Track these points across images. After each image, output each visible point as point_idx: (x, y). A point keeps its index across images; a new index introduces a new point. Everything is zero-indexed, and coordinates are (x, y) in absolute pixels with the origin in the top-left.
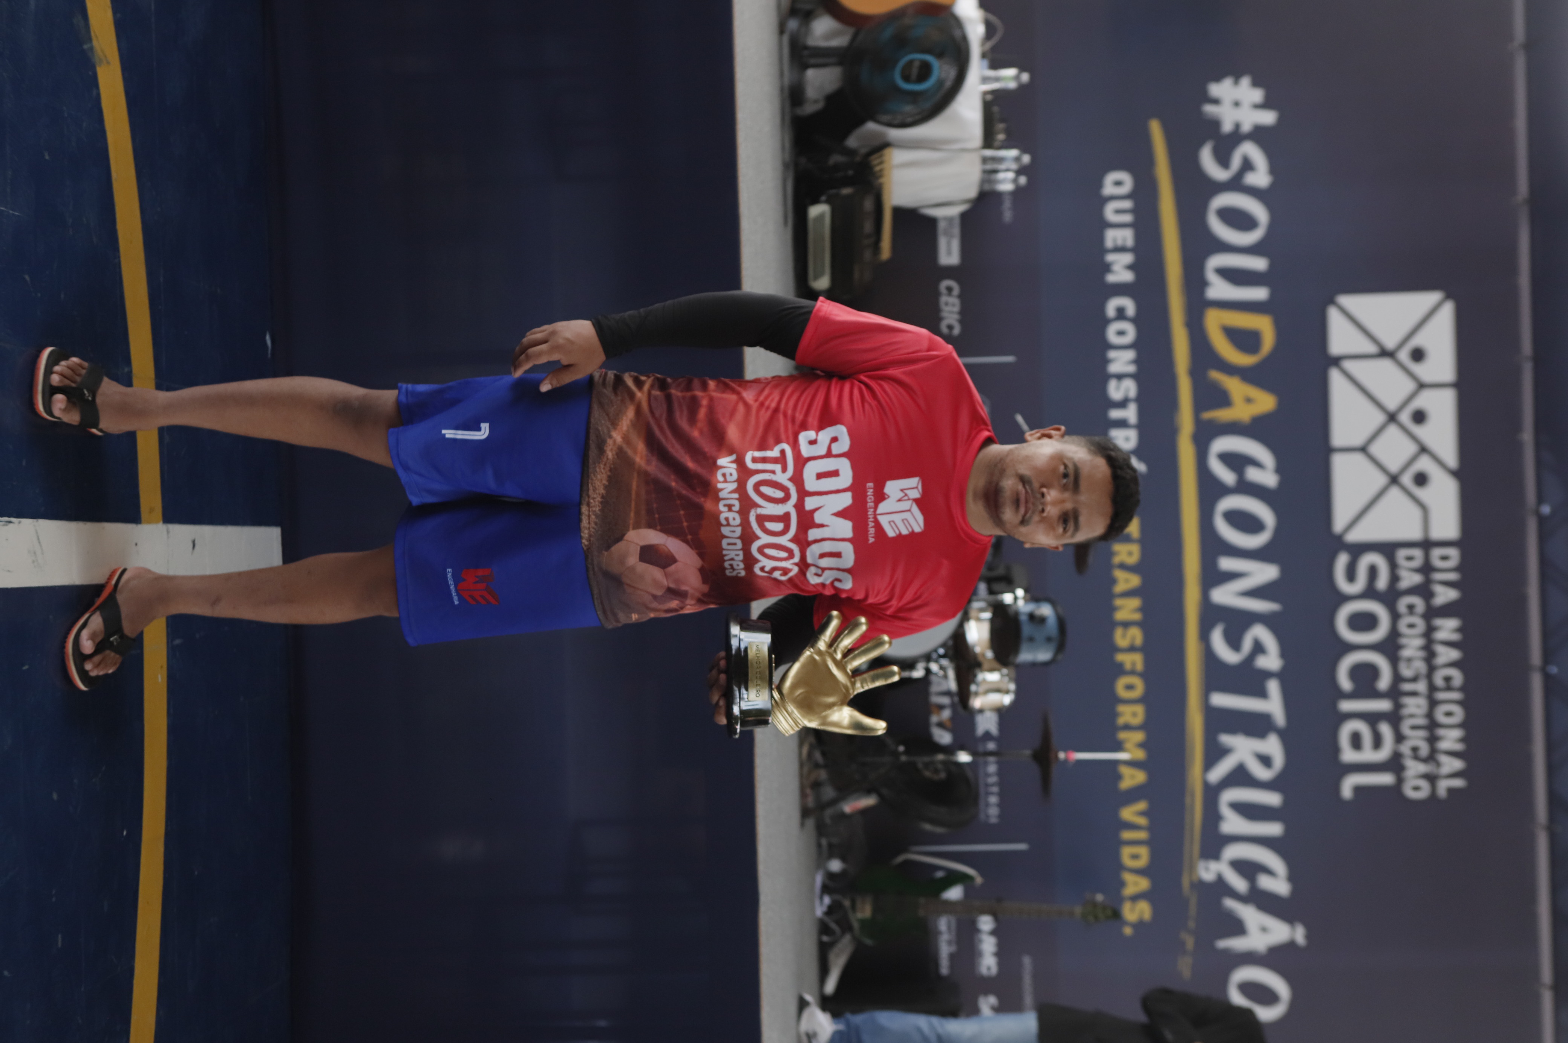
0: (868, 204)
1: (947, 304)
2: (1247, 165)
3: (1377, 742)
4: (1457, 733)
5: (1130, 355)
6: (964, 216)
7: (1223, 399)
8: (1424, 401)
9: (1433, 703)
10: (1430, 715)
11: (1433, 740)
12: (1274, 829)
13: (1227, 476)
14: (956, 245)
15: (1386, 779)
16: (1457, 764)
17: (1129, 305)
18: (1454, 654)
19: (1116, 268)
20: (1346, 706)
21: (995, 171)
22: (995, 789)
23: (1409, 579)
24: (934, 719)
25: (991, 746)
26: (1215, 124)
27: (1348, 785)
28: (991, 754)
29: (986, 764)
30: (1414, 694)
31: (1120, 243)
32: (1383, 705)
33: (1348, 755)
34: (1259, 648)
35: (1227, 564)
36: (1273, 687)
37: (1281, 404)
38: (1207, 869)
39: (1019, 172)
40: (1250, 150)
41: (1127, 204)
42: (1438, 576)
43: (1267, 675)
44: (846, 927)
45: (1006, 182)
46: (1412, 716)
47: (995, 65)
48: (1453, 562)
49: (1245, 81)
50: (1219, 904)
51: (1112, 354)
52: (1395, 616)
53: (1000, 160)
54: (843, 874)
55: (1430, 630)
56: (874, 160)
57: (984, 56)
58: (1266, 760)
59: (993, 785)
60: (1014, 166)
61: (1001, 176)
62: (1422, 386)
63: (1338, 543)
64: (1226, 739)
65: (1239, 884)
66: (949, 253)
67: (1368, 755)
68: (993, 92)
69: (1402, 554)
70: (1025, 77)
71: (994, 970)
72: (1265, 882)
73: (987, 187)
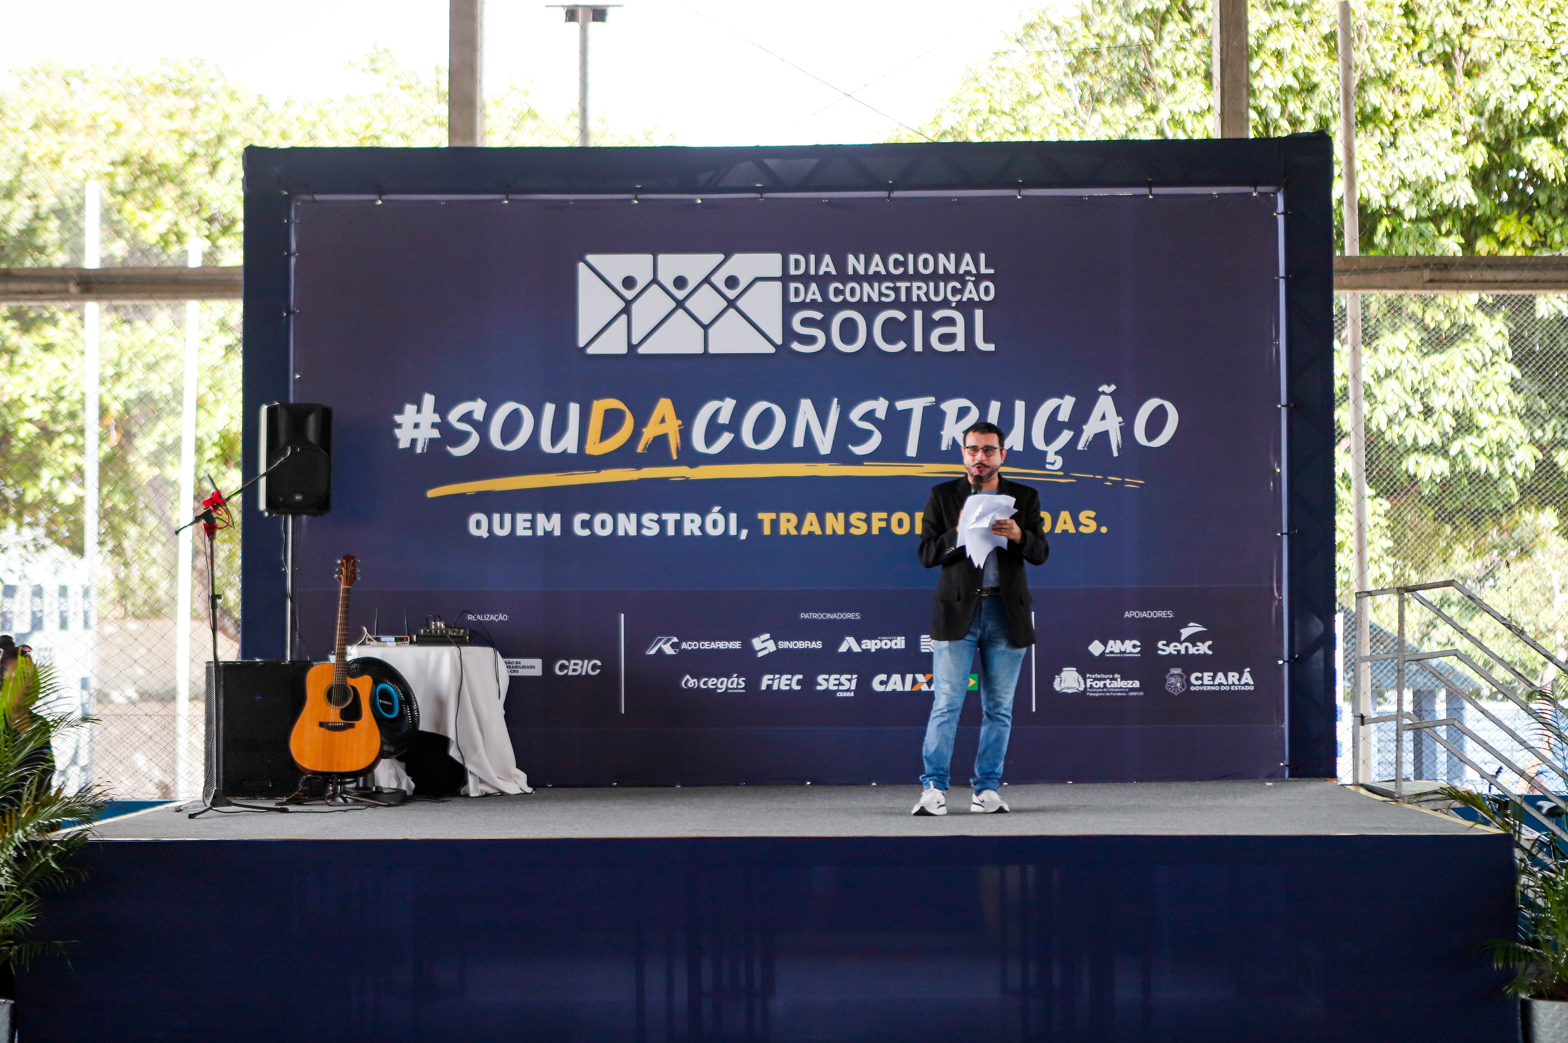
1: (574, 670)
2: (467, 418)
3: (950, 321)
4: (941, 257)
7: (661, 441)
8: (667, 278)
12: (1020, 407)
13: (726, 438)
14: (525, 662)
16: (967, 257)
17: (580, 517)
18: (877, 258)
19: (549, 529)
20: (918, 347)
23: (814, 293)
24: (925, 688)
26: (432, 442)
27: (984, 346)
30: (909, 290)
31: (528, 524)
32: (918, 315)
33: (959, 345)
34: (869, 416)
36: (901, 405)
37: (666, 396)
40: (453, 417)
41: (496, 517)
42: (812, 272)
43: (891, 409)
46: (927, 294)
48: (801, 258)
49: (398, 418)
50: (1083, 452)
51: (621, 533)
52: (845, 305)
55: (858, 278)
58: (963, 412)
62: (655, 281)
63: (783, 349)
64: (945, 445)
65: (1066, 436)
66: (532, 667)
67: (959, 329)
71: (1137, 642)
72: (1064, 416)
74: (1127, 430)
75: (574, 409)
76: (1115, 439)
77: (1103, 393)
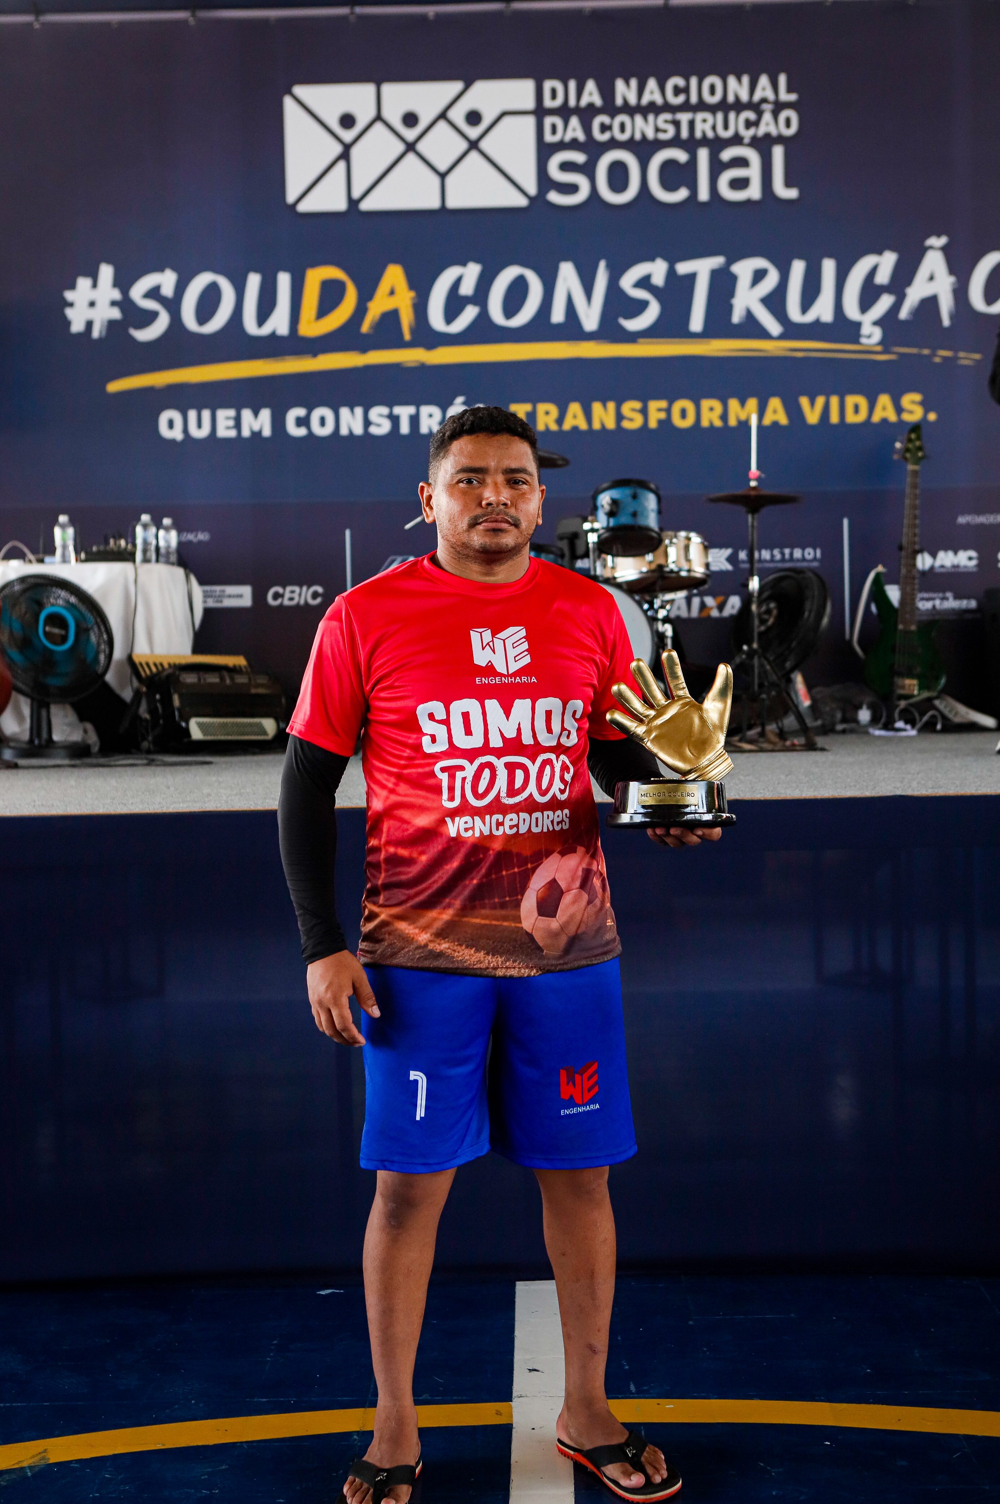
0: (190, 679)
1: (291, 599)
2: (154, 293)
3: (741, 162)
4: (732, 81)
5: (344, 412)
6: (202, 582)
7: (391, 317)
8: (393, 115)
9: (702, 106)
10: (712, 109)
11: (739, 106)
12: (829, 267)
13: (470, 313)
14: (231, 590)
15: (778, 153)
16: (764, 81)
17: (294, 413)
18: (652, 84)
19: (256, 428)
20: (704, 195)
21: (157, 548)
22: (787, 551)
23: (575, 130)
24: (715, 613)
25: (743, 555)
26: (112, 324)
27: (784, 192)
28: (751, 555)
29: (760, 561)
30: (692, 124)
31: (231, 423)
32: (703, 155)
33: (754, 192)
34: (644, 283)
35: (558, 315)
36: (683, 268)
37: (396, 261)
38: (869, 337)
39: (159, 526)
40: (138, 291)
41: (192, 414)
42: (572, 102)
43: (671, 273)
44: (927, 705)
45: (169, 539)
46: (714, 128)
47: (51, 550)
48: (558, 85)
49: (69, 295)
50: (905, 322)
51: (344, 431)
52: (613, 144)
53: (146, 543)
54: (871, 707)
55: (628, 109)
56: (145, 673)
57: (41, 561)
58: (759, 276)
59: (783, 554)
60: (153, 530)
61: (162, 543)
62: (379, 118)
63: (538, 201)
64: (737, 317)
65: (885, 302)
66: (240, 596)
67: (754, 172)
68: (77, 552)
69: (549, 138)
70: (63, 519)
71: (973, 554)
72: (883, 277)
73: (173, 558)
74: (961, 292)
75: (284, 280)
76: (946, 305)
77: (931, 247)
